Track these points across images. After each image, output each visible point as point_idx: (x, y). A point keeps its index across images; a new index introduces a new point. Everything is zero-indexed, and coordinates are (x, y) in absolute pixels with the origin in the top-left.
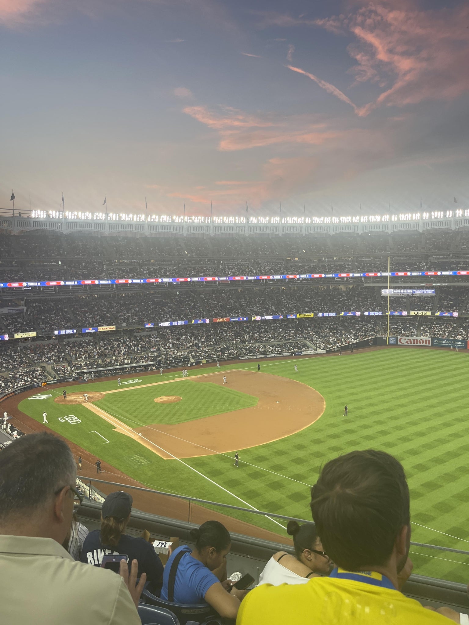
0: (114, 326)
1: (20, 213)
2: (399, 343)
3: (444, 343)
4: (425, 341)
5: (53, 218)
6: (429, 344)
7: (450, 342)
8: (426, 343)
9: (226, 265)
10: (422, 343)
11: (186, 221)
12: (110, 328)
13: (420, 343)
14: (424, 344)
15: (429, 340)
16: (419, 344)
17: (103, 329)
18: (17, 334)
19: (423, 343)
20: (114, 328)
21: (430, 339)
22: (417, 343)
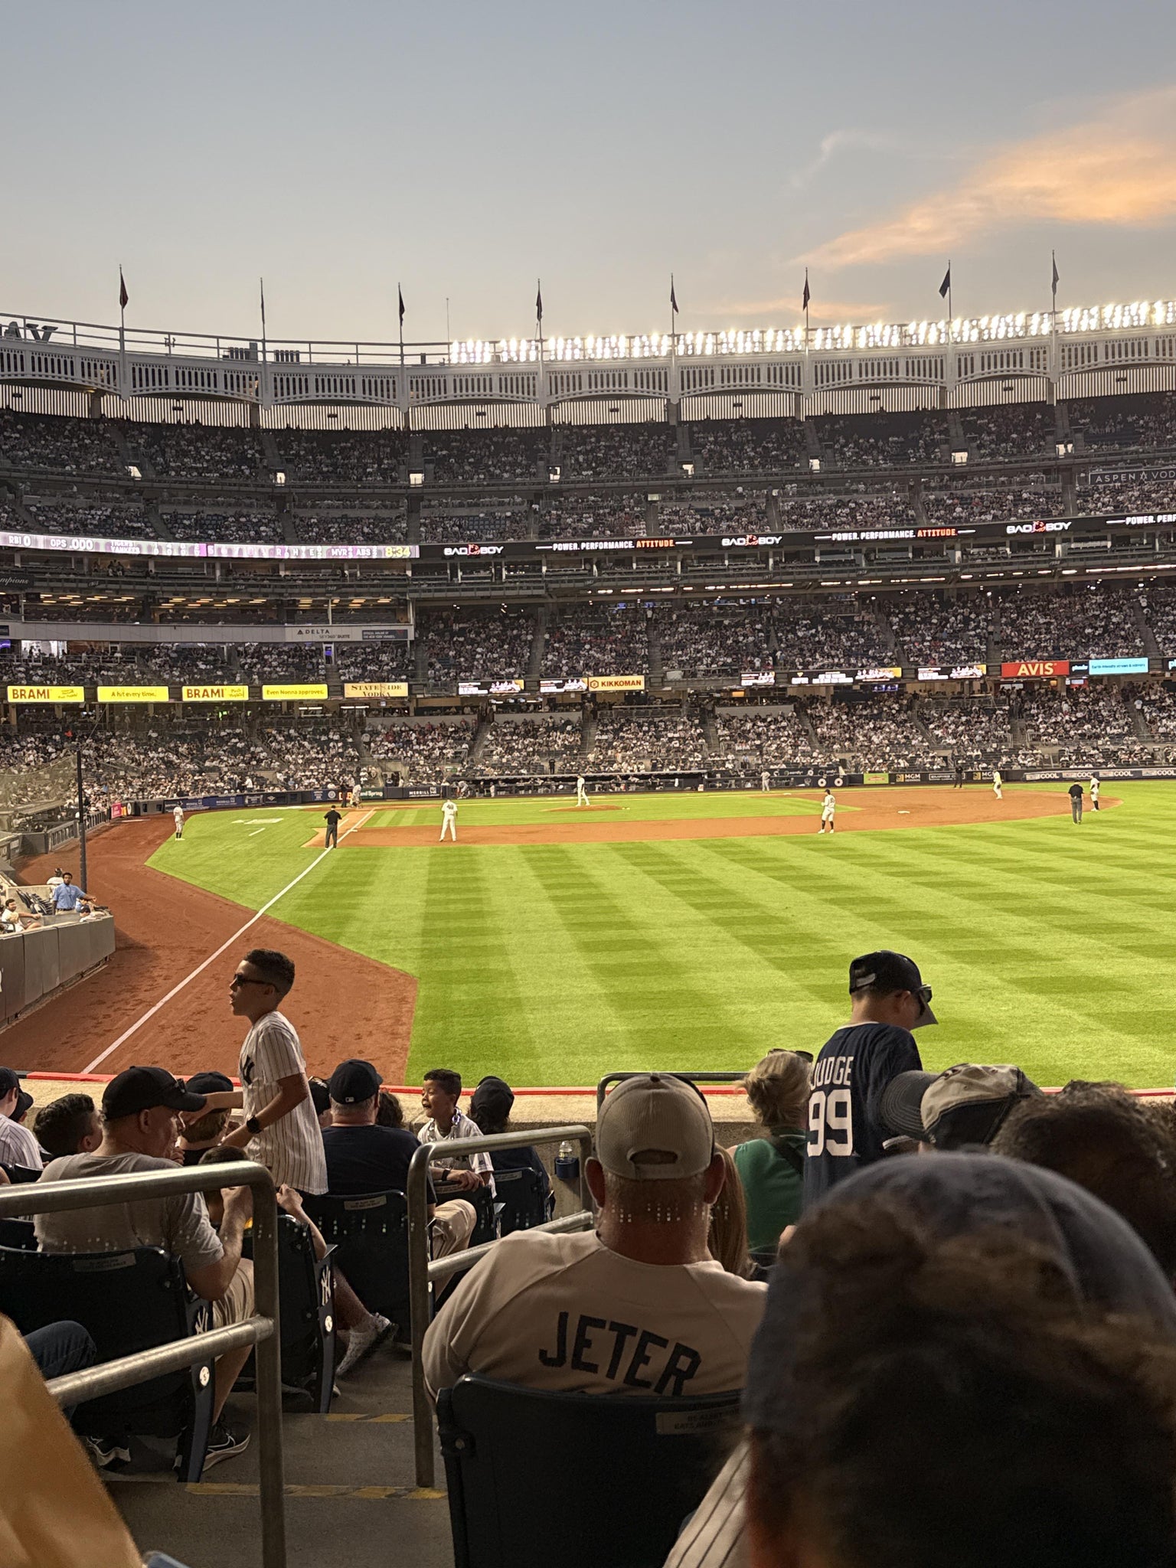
0: (641, 678)
1: (423, 357)
5: (510, 360)
9: (1099, 479)
11: (955, 335)
12: (627, 683)
17: (603, 684)
18: (350, 685)
20: (639, 683)
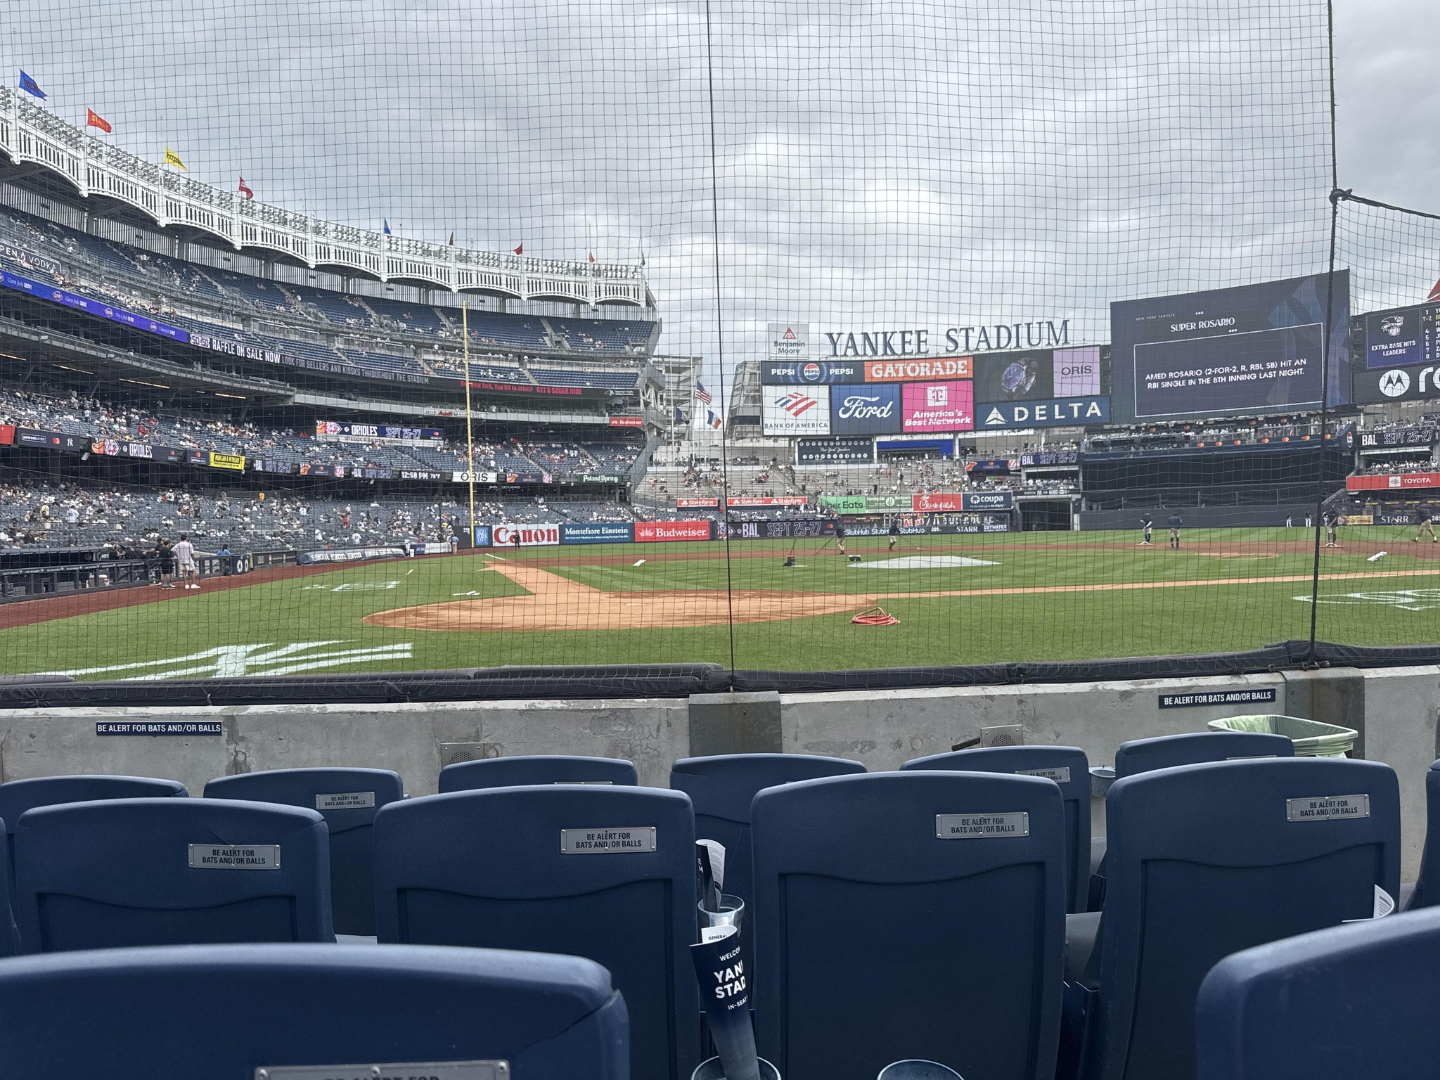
2: (496, 544)
3: (585, 535)
4: (546, 533)
6: (555, 540)
7: (598, 531)
8: (549, 540)
10: (540, 538)
13: (538, 540)
14: (545, 542)
15: (554, 531)
16: (534, 543)
19: (543, 539)
21: (556, 527)
22: (530, 541)
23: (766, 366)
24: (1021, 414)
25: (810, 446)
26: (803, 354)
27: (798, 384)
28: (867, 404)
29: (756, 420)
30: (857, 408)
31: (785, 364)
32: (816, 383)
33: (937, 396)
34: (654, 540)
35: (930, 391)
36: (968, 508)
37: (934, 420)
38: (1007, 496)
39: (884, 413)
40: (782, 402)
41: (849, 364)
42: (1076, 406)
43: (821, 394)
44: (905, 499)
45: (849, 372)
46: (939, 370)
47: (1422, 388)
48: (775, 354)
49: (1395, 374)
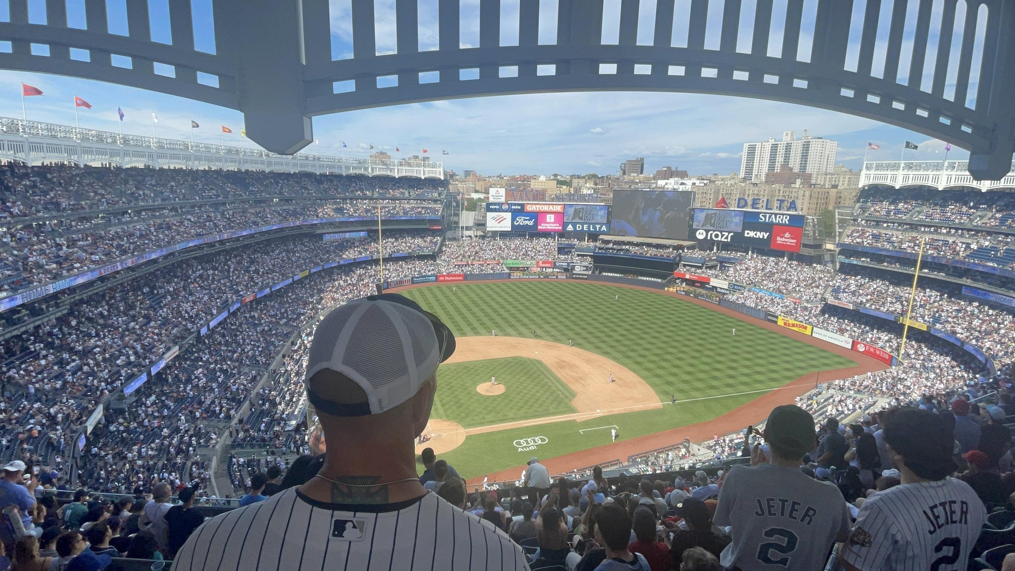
2: (389, 287)
3: (420, 280)
4: (407, 281)
6: (410, 283)
7: (425, 278)
8: (407, 283)
10: (404, 283)
15: (410, 280)
21: (410, 278)
22: (401, 284)
23: (488, 205)
24: (579, 227)
25: (504, 235)
26: (503, 200)
27: (500, 212)
28: (525, 220)
29: (484, 225)
30: (521, 221)
31: (495, 204)
32: (506, 211)
33: (550, 218)
34: (444, 281)
35: (548, 216)
36: (555, 267)
37: (549, 227)
38: (568, 264)
39: (531, 223)
40: (494, 218)
41: (518, 205)
42: (598, 226)
43: (508, 216)
44: (534, 262)
45: (519, 207)
46: (551, 208)
47: (709, 238)
48: (491, 200)
49: (701, 231)
